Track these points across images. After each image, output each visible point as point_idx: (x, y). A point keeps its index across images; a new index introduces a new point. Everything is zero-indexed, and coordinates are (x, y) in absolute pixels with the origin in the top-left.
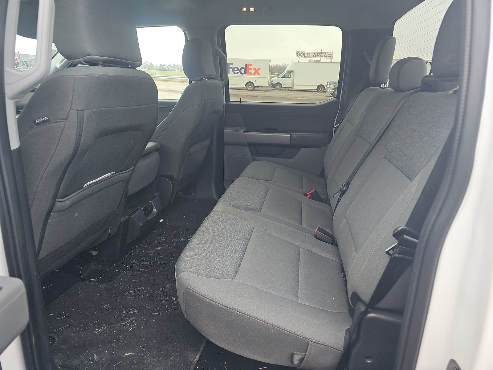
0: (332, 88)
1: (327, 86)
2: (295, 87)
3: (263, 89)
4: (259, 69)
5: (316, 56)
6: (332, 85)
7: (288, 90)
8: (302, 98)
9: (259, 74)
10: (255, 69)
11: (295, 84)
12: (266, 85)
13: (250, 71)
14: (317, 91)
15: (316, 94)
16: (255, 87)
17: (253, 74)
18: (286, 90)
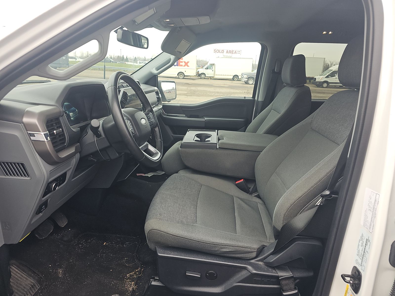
0: (246, 78)
1: (242, 76)
2: (216, 77)
3: (192, 78)
4: (188, 62)
5: (229, 53)
6: (246, 75)
7: (211, 79)
8: (224, 85)
9: (188, 66)
10: (185, 62)
11: (216, 74)
12: (194, 75)
13: (181, 64)
14: (233, 79)
15: (233, 82)
16: (185, 76)
17: (184, 66)
18: (209, 79)
